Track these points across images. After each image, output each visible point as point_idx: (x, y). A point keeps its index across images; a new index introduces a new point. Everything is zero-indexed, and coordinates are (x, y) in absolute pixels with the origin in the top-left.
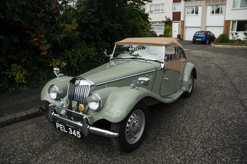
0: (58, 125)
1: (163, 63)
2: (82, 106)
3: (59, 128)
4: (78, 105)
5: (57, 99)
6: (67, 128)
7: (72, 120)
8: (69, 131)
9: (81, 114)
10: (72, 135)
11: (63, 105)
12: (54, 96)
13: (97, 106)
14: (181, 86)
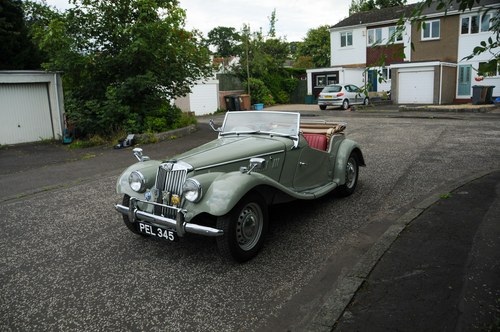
0: (142, 226)
1: (296, 139)
2: (175, 197)
3: (144, 230)
4: (171, 196)
5: (142, 191)
6: (155, 230)
8: (157, 232)
9: (174, 207)
10: (163, 237)
11: (149, 197)
12: (137, 186)
13: (196, 196)
14: (333, 177)
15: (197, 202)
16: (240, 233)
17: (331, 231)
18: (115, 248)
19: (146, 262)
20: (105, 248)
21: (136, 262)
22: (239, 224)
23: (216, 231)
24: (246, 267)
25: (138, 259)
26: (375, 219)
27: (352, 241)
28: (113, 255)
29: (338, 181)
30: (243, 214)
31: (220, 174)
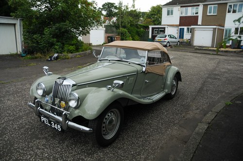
0: (43, 119)
1: (144, 66)
2: (63, 103)
4: (60, 102)
5: (43, 96)
6: (50, 122)
7: (55, 114)
8: (51, 124)
9: (62, 110)
10: (54, 128)
11: (48, 101)
12: (40, 92)
13: (76, 104)
14: (164, 88)
15: (77, 107)
16: (104, 129)
17: (162, 124)
18: (28, 129)
19: (44, 141)
20: (22, 128)
21: (38, 141)
22: (104, 123)
23: (87, 129)
24: (107, 150)
25: (39, 139)
26: (188, 116)
27: (175, 133)
28: (25, 134)
29: (166, 91)
30: (107, 117)
31: (94, 88)
